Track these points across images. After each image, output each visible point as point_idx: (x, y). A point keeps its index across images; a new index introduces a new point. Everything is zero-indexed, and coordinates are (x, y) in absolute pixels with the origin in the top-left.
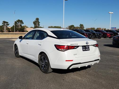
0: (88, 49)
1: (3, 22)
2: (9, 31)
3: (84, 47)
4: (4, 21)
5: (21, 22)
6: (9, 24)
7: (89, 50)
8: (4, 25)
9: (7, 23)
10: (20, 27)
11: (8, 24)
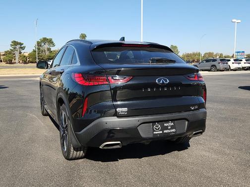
5: (50, 42)
6: (24, 47)
8: (14, 48)
10: (47, 53)
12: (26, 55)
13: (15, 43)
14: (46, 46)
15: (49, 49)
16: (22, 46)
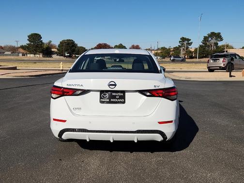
0: (118, 99)
1: (181, 39)
2: (191, 57)
3: (105, 95)
4: (183, 38)
5: (218, 36)
6: (192, 43)
7: (124, 102)
8: (182, 44)
9: (189, 40)
10: (213, 48)
11: (190, 43)
12: (193, 50)
13: (183, 39)
14: (213, 41)
15: (216, 44)
16: (189, 42)
